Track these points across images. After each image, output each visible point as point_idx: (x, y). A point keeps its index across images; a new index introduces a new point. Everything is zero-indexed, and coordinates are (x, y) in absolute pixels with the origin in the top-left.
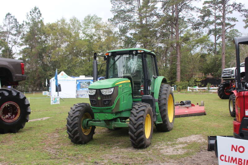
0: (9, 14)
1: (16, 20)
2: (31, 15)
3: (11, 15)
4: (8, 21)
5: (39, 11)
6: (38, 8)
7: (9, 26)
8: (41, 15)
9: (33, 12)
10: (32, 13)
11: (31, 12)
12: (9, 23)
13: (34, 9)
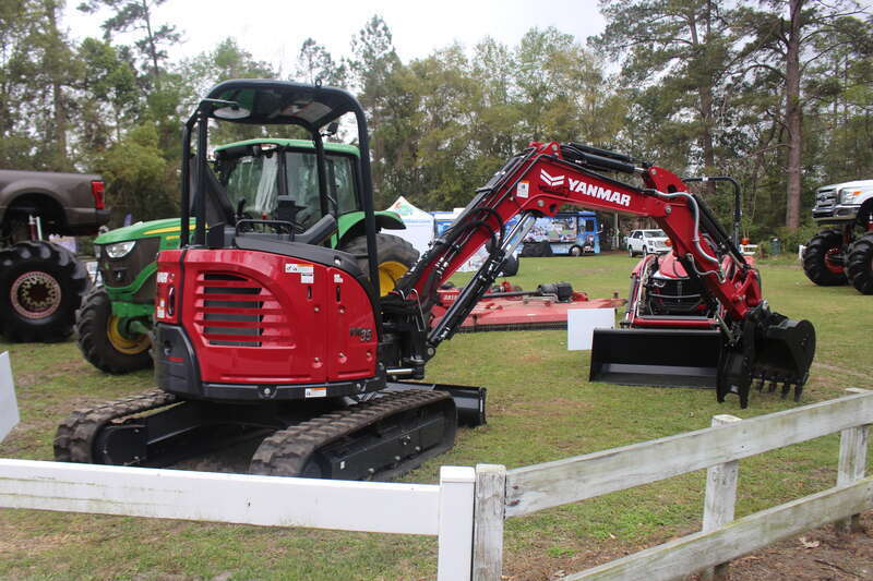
0: (309, 42)
1: (328, 56)
2: (363, 40)
3: (314, 43)
4: (307, 63)
5: (385, 29)
6: (381, 21)
7: (309, 75)
8: (390, 37)
9: (369, 30)
10: (367, 33)
11: (363, 33)
12: (311, 67)
13: (370, 22)
